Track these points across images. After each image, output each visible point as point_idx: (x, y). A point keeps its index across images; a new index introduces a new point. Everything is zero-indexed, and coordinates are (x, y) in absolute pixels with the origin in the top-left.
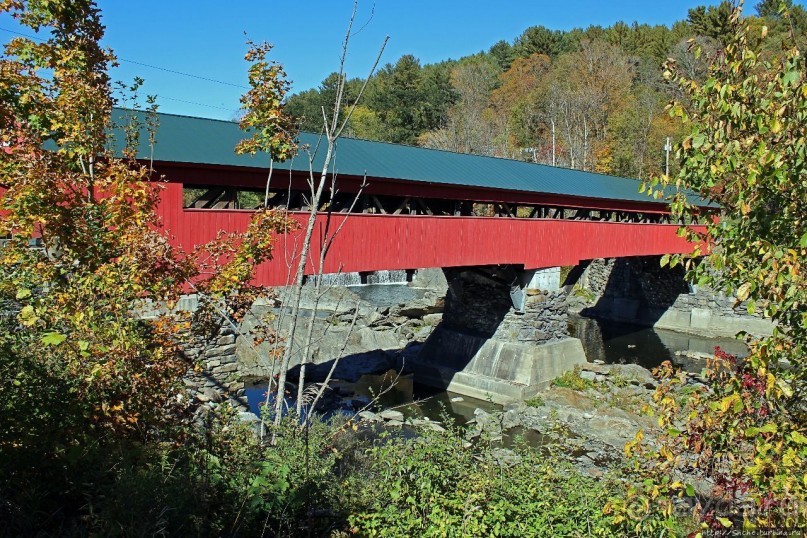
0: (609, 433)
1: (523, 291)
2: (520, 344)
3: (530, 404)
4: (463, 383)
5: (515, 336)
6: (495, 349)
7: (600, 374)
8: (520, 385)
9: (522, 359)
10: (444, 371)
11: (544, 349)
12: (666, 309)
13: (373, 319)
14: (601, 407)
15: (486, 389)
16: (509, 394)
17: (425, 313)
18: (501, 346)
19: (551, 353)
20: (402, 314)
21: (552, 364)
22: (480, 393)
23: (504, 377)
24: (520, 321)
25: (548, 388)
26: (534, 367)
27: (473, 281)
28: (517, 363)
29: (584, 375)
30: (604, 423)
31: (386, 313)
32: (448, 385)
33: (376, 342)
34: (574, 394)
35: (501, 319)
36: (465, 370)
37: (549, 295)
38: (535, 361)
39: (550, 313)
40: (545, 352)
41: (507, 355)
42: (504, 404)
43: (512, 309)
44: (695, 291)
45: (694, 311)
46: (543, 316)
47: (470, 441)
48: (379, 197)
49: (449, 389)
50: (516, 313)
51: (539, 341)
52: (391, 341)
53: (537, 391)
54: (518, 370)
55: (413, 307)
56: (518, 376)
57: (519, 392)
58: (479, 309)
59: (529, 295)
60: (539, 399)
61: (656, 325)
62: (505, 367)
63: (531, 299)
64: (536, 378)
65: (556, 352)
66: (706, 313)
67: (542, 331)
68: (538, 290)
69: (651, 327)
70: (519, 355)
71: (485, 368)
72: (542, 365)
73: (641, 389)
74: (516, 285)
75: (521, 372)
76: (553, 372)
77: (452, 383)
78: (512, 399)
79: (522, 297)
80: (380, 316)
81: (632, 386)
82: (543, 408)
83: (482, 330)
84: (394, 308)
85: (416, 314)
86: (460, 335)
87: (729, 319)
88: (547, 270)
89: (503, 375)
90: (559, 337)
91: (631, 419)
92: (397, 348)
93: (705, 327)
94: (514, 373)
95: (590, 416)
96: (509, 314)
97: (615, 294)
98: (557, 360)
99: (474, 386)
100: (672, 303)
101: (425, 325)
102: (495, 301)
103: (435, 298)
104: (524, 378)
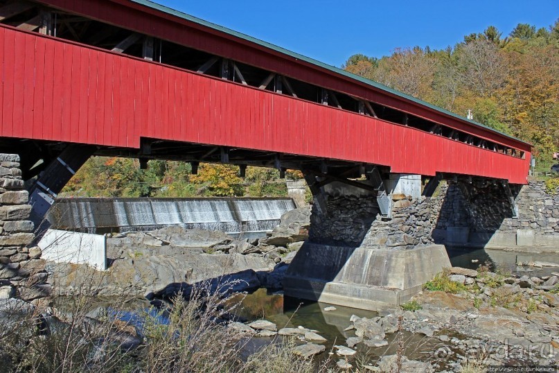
0: (502, 332)
1: (389, 197)
2: (390, 250)
3: (405, 309)
4: (334, 292)
5: (384, 242)
6: (364, 257)
7: (468, 276)
8: (394, 289)
9: (393, 264)
10: (314, 282)
11: (413, 254)
12: (494, 232)
13: (244, 248)
14: (482, 307)
15: (359, 296)
16: (383, 300)
17: (290, 241)
18: (370, 253)
19: (420, 257)
20: (269, 243)
21: (422, 267)
22: (352, 301)
23: (376, 284)
24: (387, 227)
25: (421, 293)
26: (407, 270)
27: (337, 194)
28: (389, 268)
29: (454, 278)
30: (492, 322)
31: (256, 244)
32: (319, 295)
33: (246, 265)
34: (449, 295)
35: (368, 227)
36: (335, 280)
37: (413, 201)
38: (407, 265)
39: (415, 219)
40: (415, 256)
41: (376, 261)
42: (379, 310)
43: (378, 216)
44: (518, 215)
45: (519, 231)
46: (409, 222)
47: (353, 348)
48: (240, 66)
49: (320, 300)
50: (383, 220)
51: (409, 245)
52: (261, 263)
53: (411, 295)
54: (390, 275)
55: (279, 236)
56: (390, 281)
57: (394, 297)
58: (344, 221)
59: (395, 201)
60: (414, 303)
61: (487, 246)
62: (376, 273)
63: (397, 204)
64: (409, 282)
65: (424, 256)
66: (530, 232)
67: (410, 236)
68: (403, 195)
69: (483, 248)
70: (390, 259)
71: (355, 276)
72: (413, 268)
73: (516, 288)
74: (382, 190)
75: (393, 277)
76: (424, 276)
77: (323, 293)
78: (387, 304)
79: (388, 203)
80: (250, 245)
81: (506, 285)
82: (421, 312)
83: (349, 240)
84: (263, 239)
85: (282, 243)
86: (328, 247)
87: (550, 237)
88: (410, 177)
89: (374, 281)
90: (425, 243)
91: (520, 317)
92: (266, 269)
93: (530, 244)
94: (386, 278)
95: (475, 316)
96: (375, 221)
97: (447, 224)
98: (426, 264)
99: (345, 294)
100: (498, 227)
101: (290, 251)
102: (361, 210)
103: (298, 228)
104: (397, 282)
